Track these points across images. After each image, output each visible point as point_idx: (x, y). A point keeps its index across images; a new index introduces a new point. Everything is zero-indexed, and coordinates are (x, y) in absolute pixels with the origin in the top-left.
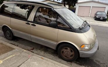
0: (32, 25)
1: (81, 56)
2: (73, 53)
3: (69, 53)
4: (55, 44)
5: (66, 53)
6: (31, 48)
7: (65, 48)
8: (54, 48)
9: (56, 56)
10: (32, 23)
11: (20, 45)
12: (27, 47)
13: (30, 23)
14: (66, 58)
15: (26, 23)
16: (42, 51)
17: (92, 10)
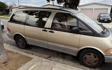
0: (49, 32)
1: (106, 61)
2: (97, 59)
3: (92, 59)
4: (76, 51)
5: (89, 59)
6: (48, 56)
7: (88, 54)
8: (75, 55)
9: (77, 63)
10: (50, 30)
11: (35, 53)
12: (43, 55)
13: (47, 30)
14: (89, 64)
15: (43, 30)
16: (60, 59)
17: (94, 12)
